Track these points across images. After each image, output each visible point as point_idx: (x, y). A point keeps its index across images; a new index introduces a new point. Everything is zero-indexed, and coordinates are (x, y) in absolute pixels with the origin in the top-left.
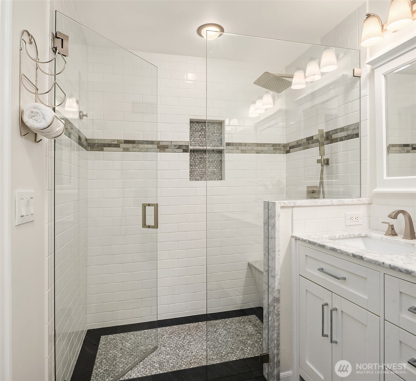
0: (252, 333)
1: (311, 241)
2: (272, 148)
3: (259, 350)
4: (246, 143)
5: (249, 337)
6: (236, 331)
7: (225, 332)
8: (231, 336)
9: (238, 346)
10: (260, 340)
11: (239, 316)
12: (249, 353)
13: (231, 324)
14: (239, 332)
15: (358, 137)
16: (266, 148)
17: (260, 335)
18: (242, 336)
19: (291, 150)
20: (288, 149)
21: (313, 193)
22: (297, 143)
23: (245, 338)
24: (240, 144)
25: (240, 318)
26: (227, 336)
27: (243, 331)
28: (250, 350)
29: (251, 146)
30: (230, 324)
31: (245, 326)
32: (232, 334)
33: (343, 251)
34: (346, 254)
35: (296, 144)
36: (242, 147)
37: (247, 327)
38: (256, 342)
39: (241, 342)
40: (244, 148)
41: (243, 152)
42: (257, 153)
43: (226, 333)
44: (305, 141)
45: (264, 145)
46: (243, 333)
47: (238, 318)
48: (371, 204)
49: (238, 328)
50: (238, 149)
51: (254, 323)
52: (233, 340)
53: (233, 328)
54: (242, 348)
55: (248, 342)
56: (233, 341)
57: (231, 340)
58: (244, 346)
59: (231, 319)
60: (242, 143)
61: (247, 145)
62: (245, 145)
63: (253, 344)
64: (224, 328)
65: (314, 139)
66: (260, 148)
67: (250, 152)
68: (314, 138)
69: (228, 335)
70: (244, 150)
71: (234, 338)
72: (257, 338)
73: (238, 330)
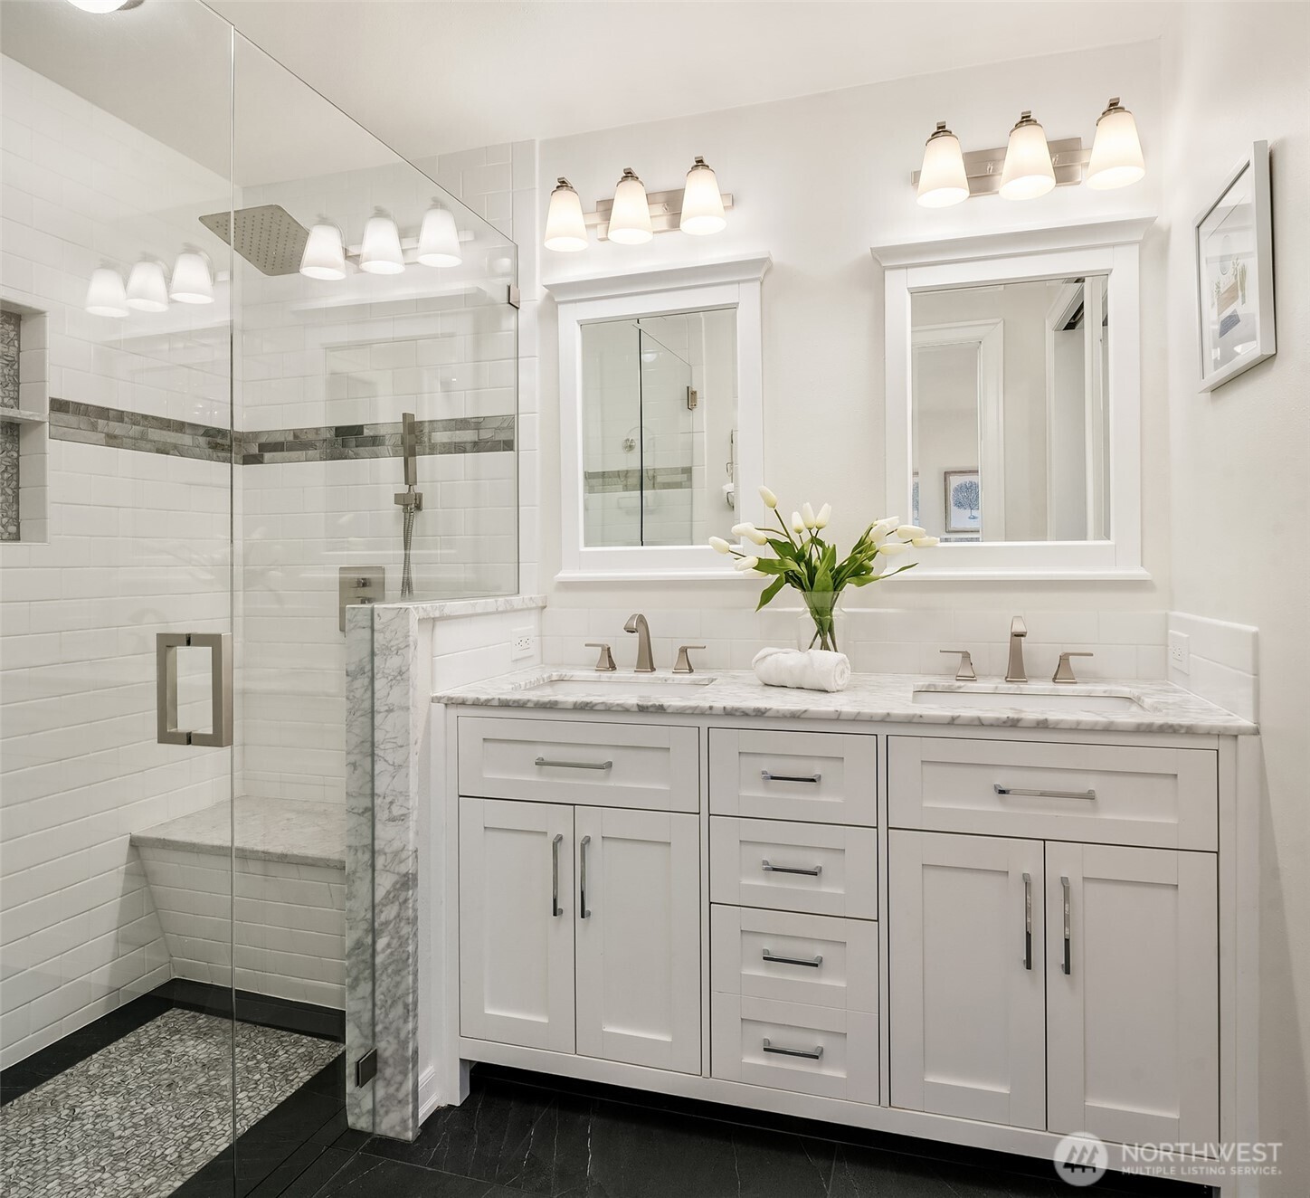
0: (212, 1055)
1: (510, 700)
2: (202, 441)
3: (277, 1083)
4: (123, 412)
5: (213, 1072)
6: (151, 1078)
7: (111, 1099)
8: (148, 1099)
9: (200, 1109)
10: (255, 1061)
11: (122, 1033)
12: (252, 1106)
13: (114, 1070)
14: (166, 1076)
15: (512, 449)
16: (186, 439)
17: (244, 1050)
18: (187, 1080)
19: (267, 456)
20: (255, 450)
21: (364, 585)
22: (296, 436)
23: (204, 1079)
24: (103, 413)
25: (131, 1038)
26: (132, 1107)
27: (176, 1066)
28: (250, 1098)
29: (139, 425)
30: (106, 1071)
31: (169, 1052)
32: (144, 1092)
33: (611, 704)
34: (620, 709)
35: (291, 438)
36: (111, 423)
37: (179, 1050)
38: (249, 1072)
39: (200, 1094)
40: (117, 428)
41: (111, 441)
42: (159, 451)
43: (121, 1099)
44: (330, 435)
45: (181, 426)
46: (183, 1069)
47: (121, 1043)
48: (545, 607)
49: (148, 1068)
50: (94, 428)
51: (191, 1029)
52: (167, 1104)
53: (134, 1075)
54: (218, 1109)
55: (223, 1083)
56: (170, 1108)
57: (160, 1109)
58: (218, 1099)
59: (94, 1056)
60: (108, 409)
61: (126, 419)
62: (120, 416)
63: (245, 1080)
64: (98, 1091)
65: (365, 434)
66: (171, 437)
67: (137, 444)
68: (365, 430)
69: (133, 1103)
70: (115, 437)
71: (162, 1098)
72: (242, 1060)
73: (153, 1072)
